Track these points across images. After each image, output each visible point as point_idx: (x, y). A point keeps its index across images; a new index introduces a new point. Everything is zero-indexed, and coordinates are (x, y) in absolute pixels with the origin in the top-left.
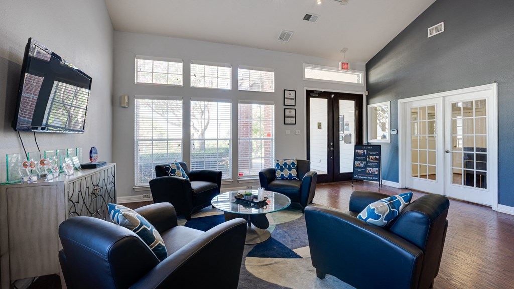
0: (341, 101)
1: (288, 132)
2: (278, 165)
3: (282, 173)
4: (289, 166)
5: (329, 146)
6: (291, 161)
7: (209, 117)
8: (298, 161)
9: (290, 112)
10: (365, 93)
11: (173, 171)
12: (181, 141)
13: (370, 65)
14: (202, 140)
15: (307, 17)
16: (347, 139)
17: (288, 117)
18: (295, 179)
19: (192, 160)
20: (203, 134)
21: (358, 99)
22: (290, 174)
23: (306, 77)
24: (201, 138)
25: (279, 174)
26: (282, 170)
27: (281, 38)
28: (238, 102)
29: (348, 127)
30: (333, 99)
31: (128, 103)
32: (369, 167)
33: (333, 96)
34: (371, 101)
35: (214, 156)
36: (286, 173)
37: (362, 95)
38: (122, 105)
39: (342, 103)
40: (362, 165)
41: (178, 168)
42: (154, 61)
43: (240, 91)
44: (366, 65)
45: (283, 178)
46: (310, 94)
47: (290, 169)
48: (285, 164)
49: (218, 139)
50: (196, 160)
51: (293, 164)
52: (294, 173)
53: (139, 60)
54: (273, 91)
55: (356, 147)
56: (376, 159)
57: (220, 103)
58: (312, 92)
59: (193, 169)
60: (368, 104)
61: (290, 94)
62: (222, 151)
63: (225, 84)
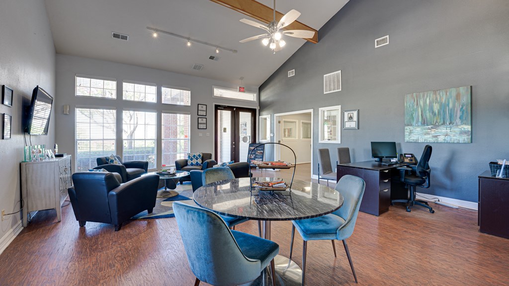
0: (240, 113)
1: (201, 135)
2: (189, 157)
3: (192, 162)
4: (197, 157)
5: (232, 144)
6: (198, 154)
7: (137, 123)
8: (203, 154)
9: (202, 120)
10: (258, 108)
11: (112, 161)
12: (114, 141)
13: (261, 88)
14: (131, 140)
15: (212, 58)
16: (245, 140)
17: (201, 124)
18: (200, 165)
19: (124, 155)
20: (131, 135)
21: (253, 112)
22: (197, 162)
23: (215, 95)
24: (129, 138)
25: (189, 162)
26: (192, 159)
27: (194, 68)
28: (162, 112)
29: (245, 131)
30: (235, 111)
31: (69, 111)
32: (257, 158)
33: (235, 109)
34: (261, 113)
35: (142, 152)
36: (195, 161)
37: (256, 109)
38: (65, 113)
39: (242, 114)
40: (253, 157)
41: (116, 160)
42: (92, 79)
43: (163, 104)
44: (259, 88)
45: (192, 165)
46: (217, 107)
47: (197, 159)
48: (194, 156)
49: (145, 140)
50: (127, 155)
51: (199, 155)
52: (200, 161)
53: (78, 78)
54: (190, 105)
55: (250, 145)
56: (261, 153)
57: (146, 113)
58: (219, 106)
59: (125, 160)
60: (259, 115)
61: (202, 107)
62: (149, 149)
63: (152, 98)
